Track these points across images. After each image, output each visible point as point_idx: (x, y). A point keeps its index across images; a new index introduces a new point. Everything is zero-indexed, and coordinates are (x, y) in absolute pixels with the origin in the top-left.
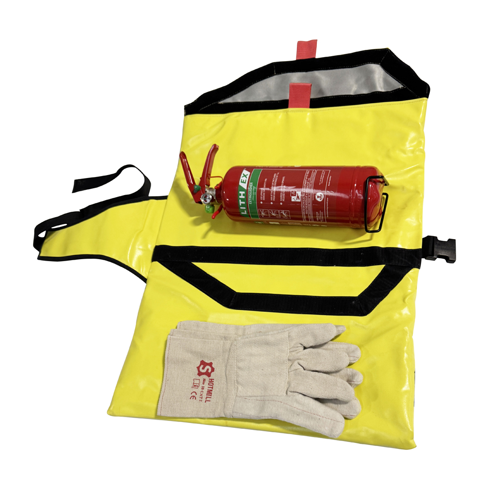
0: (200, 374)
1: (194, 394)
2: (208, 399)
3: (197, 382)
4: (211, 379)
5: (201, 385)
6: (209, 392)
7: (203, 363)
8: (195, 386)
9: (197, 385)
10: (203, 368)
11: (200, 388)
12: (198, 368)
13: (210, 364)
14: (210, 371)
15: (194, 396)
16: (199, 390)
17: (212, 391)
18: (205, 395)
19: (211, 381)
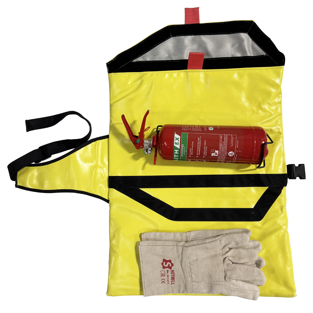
0: (164, 267)
1: (163, 280)
2: (173, 282)
3: (163, 272)
4: (173, 270)
5: (166, 274)
6: (173, 278)
7: (164, 260)
8: (163, 275)
9: (164, 274)
10: (166, 264)
11: (166, 276)
12: (162, 264)
13: (170, 261)
14: (170, 265)
15: (163, 282)
16: (166, 278)
17: (174, 277)
18: (170, 281)
19: (173, 271)
